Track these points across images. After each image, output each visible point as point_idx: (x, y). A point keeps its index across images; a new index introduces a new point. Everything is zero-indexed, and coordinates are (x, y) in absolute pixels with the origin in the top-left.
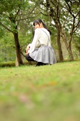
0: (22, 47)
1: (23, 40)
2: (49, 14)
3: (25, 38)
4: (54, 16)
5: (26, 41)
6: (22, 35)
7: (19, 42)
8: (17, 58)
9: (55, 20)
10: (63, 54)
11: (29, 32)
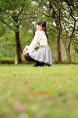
0: (23, 45)
1: (24, 38)
2: (51, 16)
3: (26, 37)
4: (56, 18)
5: (27, 40)
6: (23, 34)
7: (20, 40)
8: (16, 56)
9: (56, 22)
10: (62, 55)
11: (30, 31)
